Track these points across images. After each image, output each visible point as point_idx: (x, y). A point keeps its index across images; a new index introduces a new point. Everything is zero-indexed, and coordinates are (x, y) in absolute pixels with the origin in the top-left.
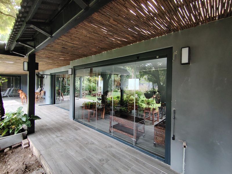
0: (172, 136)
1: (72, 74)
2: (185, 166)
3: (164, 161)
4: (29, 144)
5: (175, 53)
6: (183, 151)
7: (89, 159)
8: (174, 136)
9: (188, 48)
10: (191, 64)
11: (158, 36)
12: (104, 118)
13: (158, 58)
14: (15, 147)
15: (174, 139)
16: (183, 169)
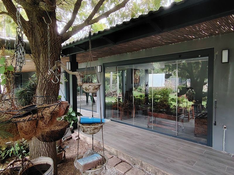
0: (214, 122)
1: (101, 72)
2: (225, 145)
3: (207, 145)
4: (79, 137)
5: (216, 53)
6: (223, 133)
7: (142, 144)
8: (215, 122)
9: (228, 50)
10: (230, 63)
11: (201, 38)
12: (135, 117)
13: (200, 57)
14: (68, 139)
15: (215, 124)
16: (224, 147)
